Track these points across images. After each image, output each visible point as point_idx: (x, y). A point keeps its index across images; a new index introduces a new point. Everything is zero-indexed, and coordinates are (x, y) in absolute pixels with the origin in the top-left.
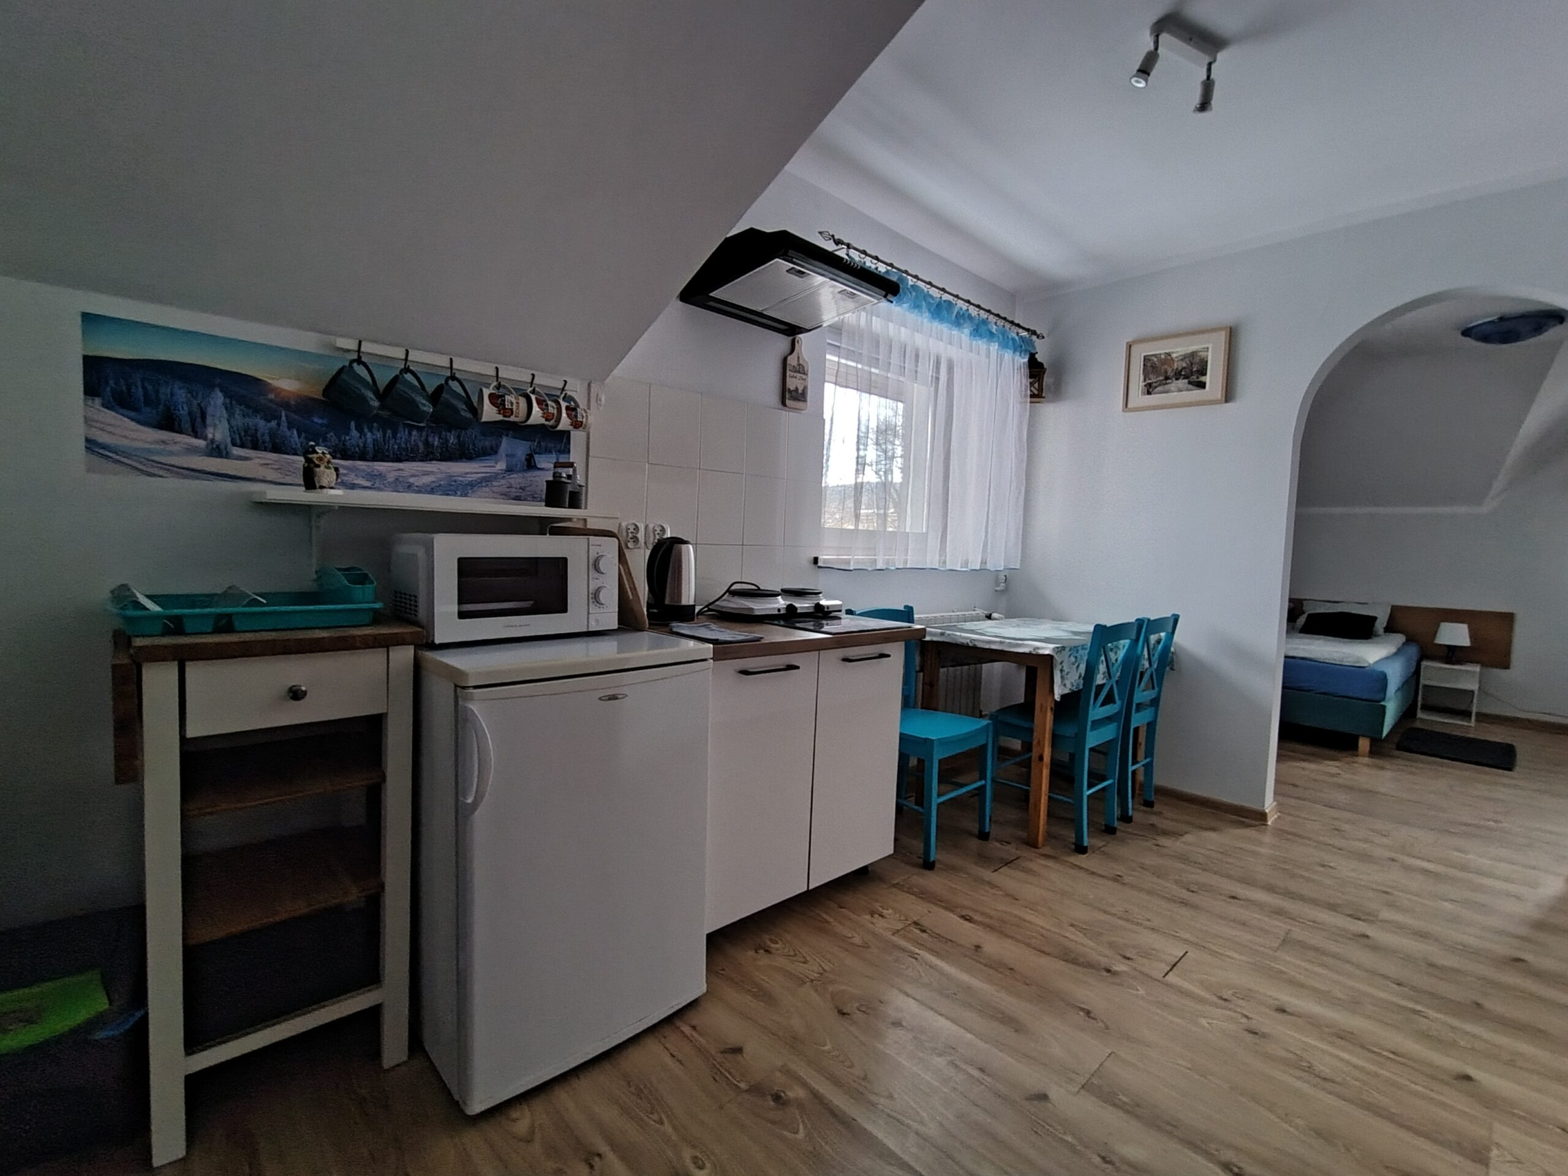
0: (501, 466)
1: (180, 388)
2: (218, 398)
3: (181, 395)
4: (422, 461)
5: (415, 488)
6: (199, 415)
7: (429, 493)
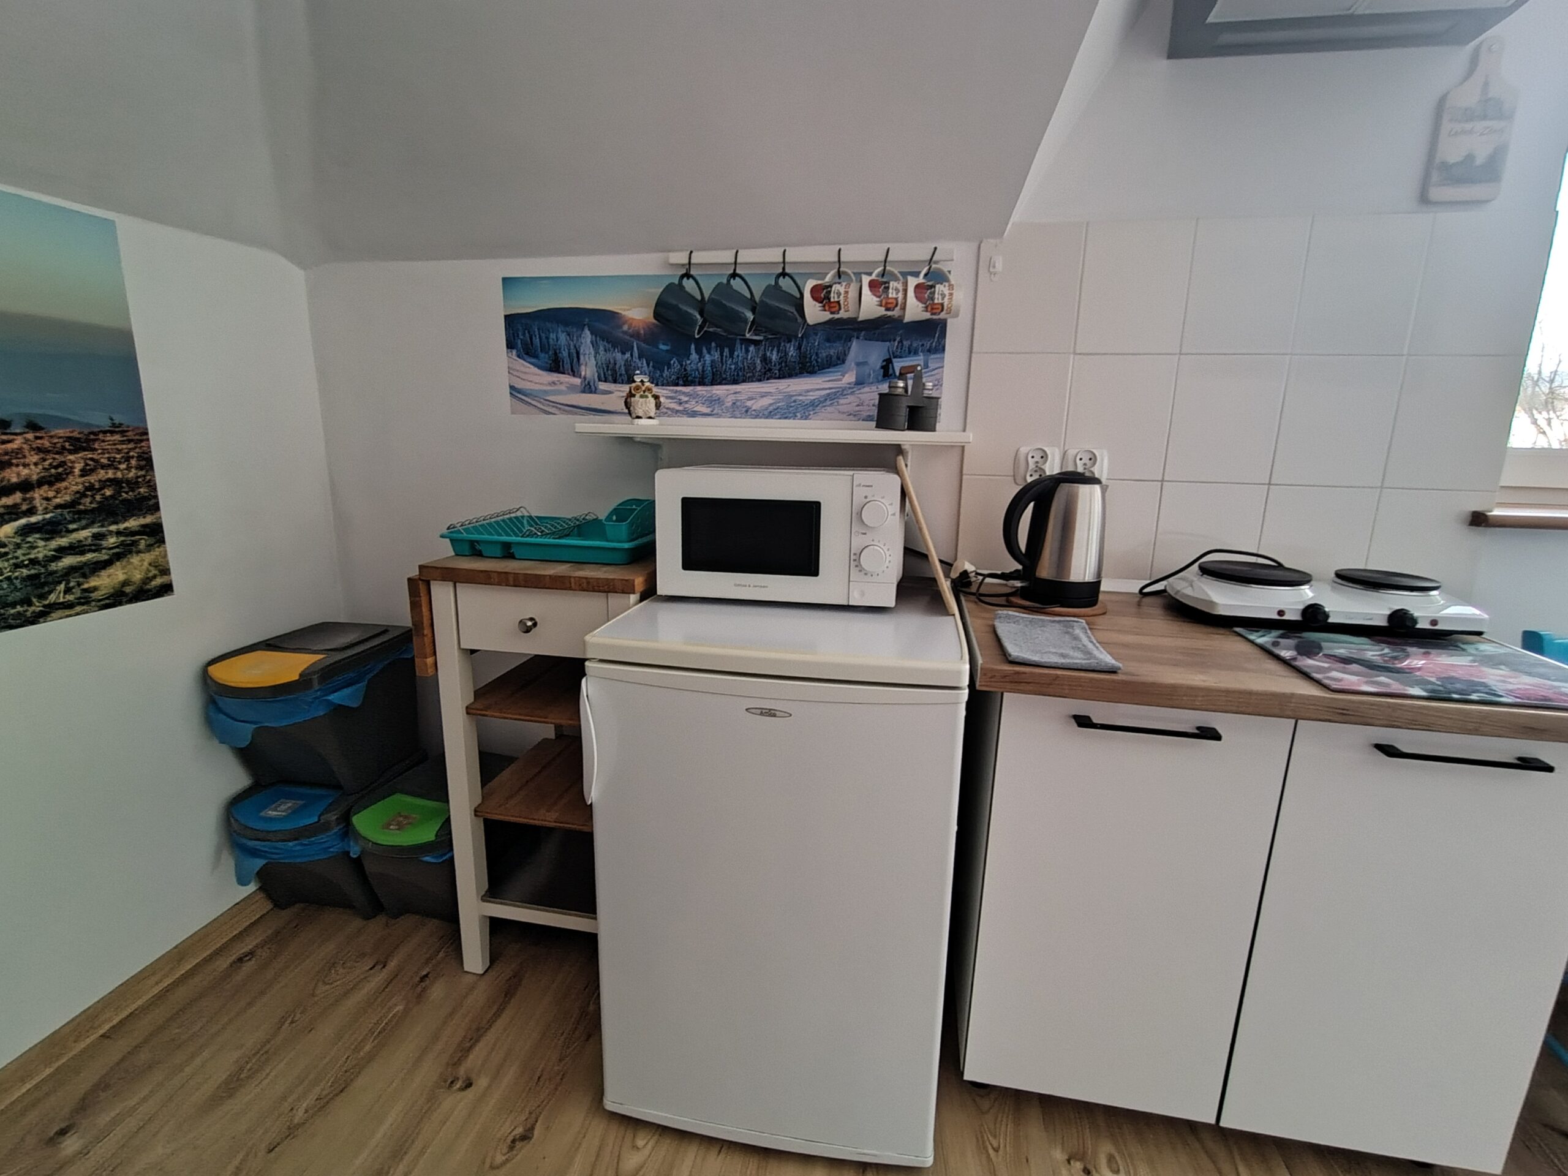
0: (850, 378)
1: (563, 332)
2: (587, 336)
3: (563, 338)
4: (760, 380)
5: (753, 413)
6: (575, 355)
7: (767, 418)
